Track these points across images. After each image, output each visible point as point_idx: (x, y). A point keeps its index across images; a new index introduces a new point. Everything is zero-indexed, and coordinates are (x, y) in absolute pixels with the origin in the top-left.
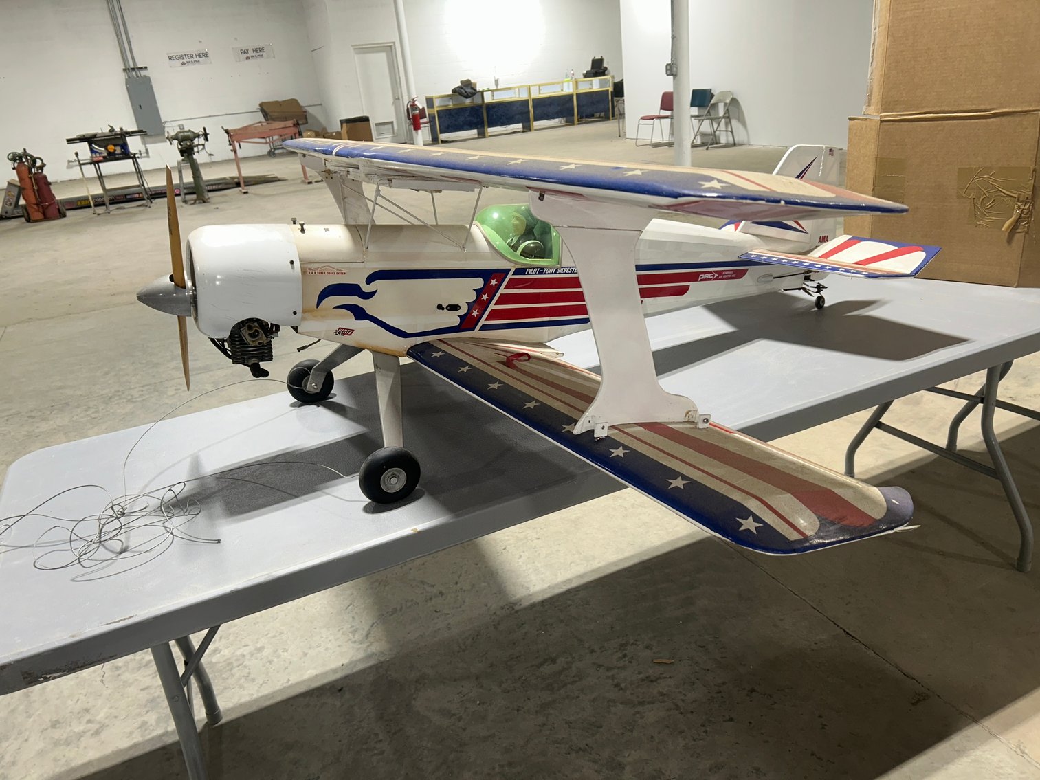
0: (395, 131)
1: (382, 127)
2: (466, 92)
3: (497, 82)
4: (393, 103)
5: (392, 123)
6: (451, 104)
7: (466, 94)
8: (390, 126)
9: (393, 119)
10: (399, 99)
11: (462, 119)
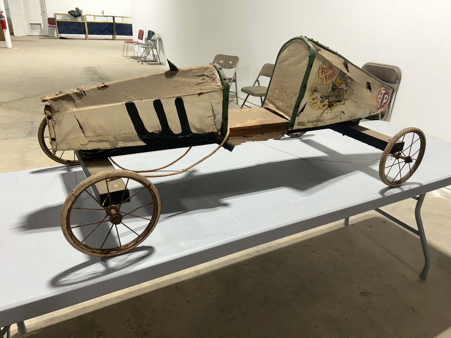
0: (42, 29)
1: (35, 26)
2: (74, 14)
3: (103, 12)
4: (41, 14)
5: (40, 24)
6: (69, 19)
7: (74, 15)
8: (40, 26)
9: (41, 22)
10: (44, 12)
11: (73, 28)
